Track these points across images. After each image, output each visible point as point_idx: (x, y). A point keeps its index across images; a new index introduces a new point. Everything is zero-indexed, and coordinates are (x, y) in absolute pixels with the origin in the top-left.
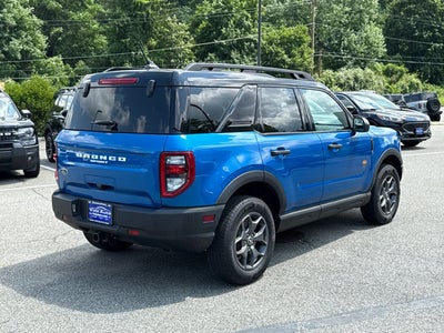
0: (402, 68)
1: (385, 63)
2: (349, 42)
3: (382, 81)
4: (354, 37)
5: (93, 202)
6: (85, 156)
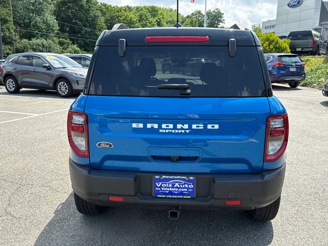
0: (68, 41)
1: (59, 38)
2: (36, 22)
3: (58, 47)
4: (38, 19)
5: (164, 177)
6: (149, 126)
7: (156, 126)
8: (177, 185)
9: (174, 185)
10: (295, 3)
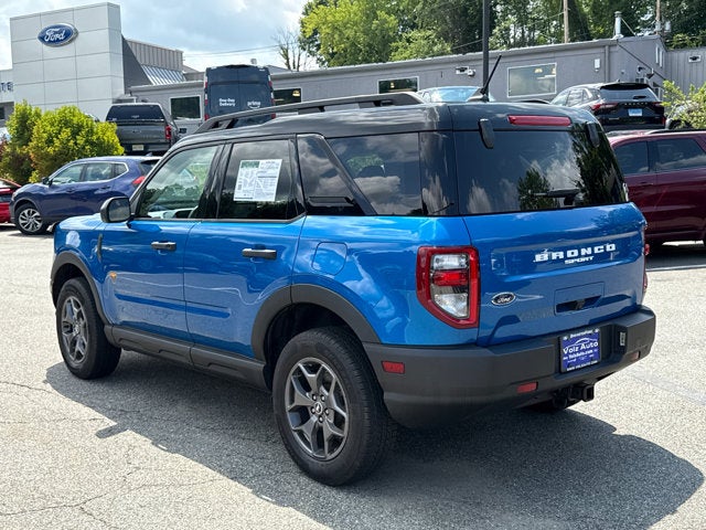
5: (572, 336)
6: (554, 256)
7: (561, 255)
8: (583, 347)
9: (580, 346)
10: (57, 36)
